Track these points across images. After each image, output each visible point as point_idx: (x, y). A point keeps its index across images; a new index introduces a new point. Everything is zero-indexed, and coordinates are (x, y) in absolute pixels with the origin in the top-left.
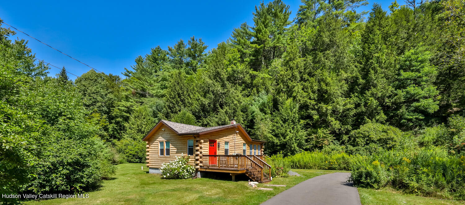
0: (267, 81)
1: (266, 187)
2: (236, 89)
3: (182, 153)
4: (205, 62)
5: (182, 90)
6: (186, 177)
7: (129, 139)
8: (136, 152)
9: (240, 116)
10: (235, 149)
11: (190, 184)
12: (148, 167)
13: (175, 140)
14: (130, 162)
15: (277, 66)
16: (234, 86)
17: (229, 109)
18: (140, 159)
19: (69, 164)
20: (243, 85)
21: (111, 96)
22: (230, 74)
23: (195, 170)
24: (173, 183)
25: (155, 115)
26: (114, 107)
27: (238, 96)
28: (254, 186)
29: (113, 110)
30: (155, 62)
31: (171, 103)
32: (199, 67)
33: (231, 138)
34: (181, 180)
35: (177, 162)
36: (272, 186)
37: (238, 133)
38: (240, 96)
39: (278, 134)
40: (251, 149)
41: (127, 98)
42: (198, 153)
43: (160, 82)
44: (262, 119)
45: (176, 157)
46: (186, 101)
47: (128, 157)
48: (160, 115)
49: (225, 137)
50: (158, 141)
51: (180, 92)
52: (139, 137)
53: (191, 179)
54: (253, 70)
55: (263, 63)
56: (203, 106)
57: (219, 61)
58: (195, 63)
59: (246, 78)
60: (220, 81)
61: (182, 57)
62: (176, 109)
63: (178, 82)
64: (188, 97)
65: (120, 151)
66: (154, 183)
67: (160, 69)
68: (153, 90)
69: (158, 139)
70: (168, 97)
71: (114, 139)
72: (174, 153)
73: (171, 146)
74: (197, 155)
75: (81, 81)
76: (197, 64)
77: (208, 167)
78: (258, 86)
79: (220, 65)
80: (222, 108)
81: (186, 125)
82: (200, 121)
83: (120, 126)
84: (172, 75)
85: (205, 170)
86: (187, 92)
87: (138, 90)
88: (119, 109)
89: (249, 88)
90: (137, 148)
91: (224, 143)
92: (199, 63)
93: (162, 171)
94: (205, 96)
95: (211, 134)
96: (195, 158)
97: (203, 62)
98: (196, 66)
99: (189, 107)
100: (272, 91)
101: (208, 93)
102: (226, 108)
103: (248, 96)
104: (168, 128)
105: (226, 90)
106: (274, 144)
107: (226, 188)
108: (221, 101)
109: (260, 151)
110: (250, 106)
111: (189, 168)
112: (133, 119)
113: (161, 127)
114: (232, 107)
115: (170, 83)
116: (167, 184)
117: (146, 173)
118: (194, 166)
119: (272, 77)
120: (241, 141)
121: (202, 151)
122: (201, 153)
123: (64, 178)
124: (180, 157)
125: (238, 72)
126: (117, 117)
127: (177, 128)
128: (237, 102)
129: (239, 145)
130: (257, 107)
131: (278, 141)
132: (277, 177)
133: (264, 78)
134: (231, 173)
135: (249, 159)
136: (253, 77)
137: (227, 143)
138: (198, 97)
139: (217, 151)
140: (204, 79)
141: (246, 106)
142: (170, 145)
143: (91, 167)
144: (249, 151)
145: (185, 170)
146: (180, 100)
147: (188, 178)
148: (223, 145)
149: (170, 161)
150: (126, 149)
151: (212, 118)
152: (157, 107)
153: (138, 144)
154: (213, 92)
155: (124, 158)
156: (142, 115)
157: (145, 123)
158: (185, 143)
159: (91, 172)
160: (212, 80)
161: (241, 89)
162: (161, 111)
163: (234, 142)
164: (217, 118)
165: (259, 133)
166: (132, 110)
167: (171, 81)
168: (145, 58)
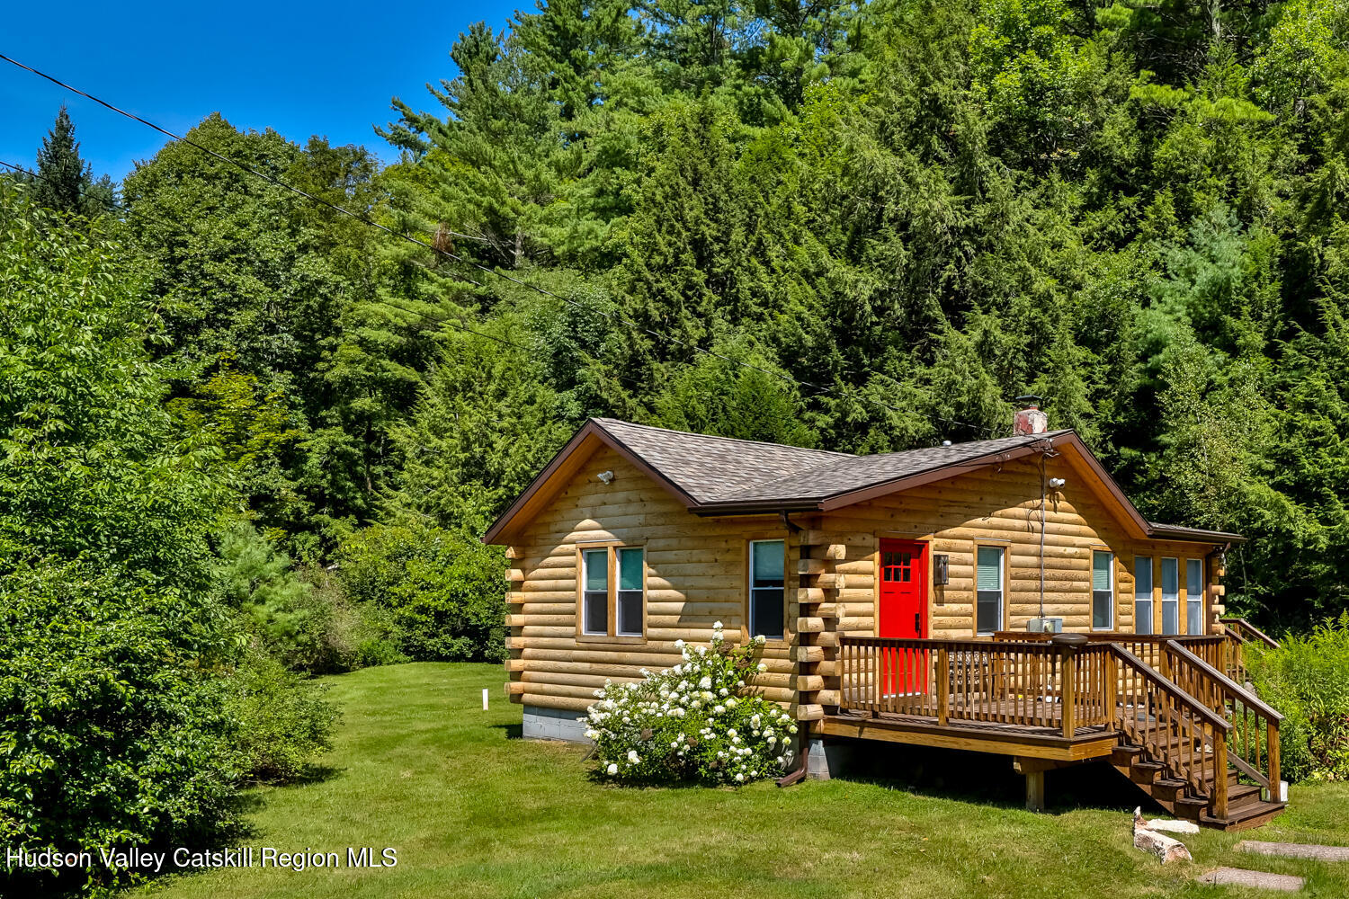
0: (1245, 144)
1: (1249, 862)
2: (1046, 201)
3: (718, 624)
4: (856, 43)
5: (716, 221)
6: (739, 777)
7: (414, 516)
8: (454, 596)
9: (1069, 369)
10: (1041, 590)
11: (765, 822)
12: (516, 698)
13: (674, 542)
14: (421, 654)
15: (1306, 45)
16: (1035, 184)
17: (1005, 329)
18: (479, 635)
19: (53, 717)
20: (1092, 175)
21: (315, 267)
22: (1008, 110)
23: (794, 729)
24: (661, 816)
25: (563, 372)
26: (338, 331)
27: (1057, 246)
28: (1168, 857)
29: (333, 349)
30: (566, 54)
31: (653, 296)
32: (821, 75)
33: (1018, 523)
34: (707, 793)
35: (686, 676)
36: (1294, 860)
37: (1061, 488)
38: (1072, 244)
39: (1319, 481)
40: (1143, 588)
41: (406, 279)
42: (815, 622)
43: (590, 170)
44: (1211, 386)
45: (679, 643)
46: (745, 283)
47: (411, 624)
48: (593, 372)
49: (979, 521)
50: (572, 547)
51: (710, 231)
52: (474, 505)
53: (769, 785)
54: (1152, 80)
55: (1216, 27)
56: (843, 314)
57: (939, 36)
58: (797, 52)
59: (1109, 132)
60: (946, 155)
61: (715, 17)
62: (685, 336)
63: (695, 170)
64: (754, 261)
65: (362, 591)
66: (549, 814)
67: (593, 96)
68: (548, 221)
69: (574, 535)
70: (641, 261)
71: (336, 515)
72: (667, 618)
73: (650, 577)
74: (807, 639)
75: (154, 183)
76: (808, 54)
77: (875, 715)
78: (1186, 179)
79: (946, 57)
80: (959, 324)
81: (742, 445)
82: (824, 399)
83: (370, 437)
84: (658, 130)
85: (853, 732)
86: (750, 228)
87: (469, 224)
88: (362, 342)
89: (1130, 192)
90: (462, 570)
91: (970, 557)
92: (817, 53)
93: (594, 734)
94: (854, 255)
95: (894, 505)
96: (793, 657)
97: (840, 43)
98: (799, 71)
99: (759, 318)
100: (1274, 205)
101: (875, 233)
102: (986, 322)
103: (1120, 243)
104: (630, 467)
105: (981, 211)
106: (1290, 548)
107: (989, 866)
108: (950, 281)
109: (1200, 598)
110: (1136, 309)
111: (756, 718)
112: (435, 400)
113: (589, 460)
114: (1021, 312)
115: (647, 181)
116: (623, 820)
117: (503, 732)
118: (786, 706)
119: (1271, 117)
120: (1077, 540)
121: (840, 610)
122: (830, 622)
123: (27, 801)
124: (701, 648)
125: (1060, 99)
126: (349, 388)
127: (687, 470)
128: (1053, 283)
129: (1065, 561)
130: (1182, 311)
131: (1315, 528)
132: (1317, 775)
133: (1222, 123)
134: (1019, 759)
135: (1127, 661)
136: (1152, 123)
137: (989, 555)
138: (814, 256)
139: (933, 607)
140: (851, 150)
141: (1104, 304)
142: (647, 570)
143: (180, 721)
144: (1130, 597)
145: (732, 732)
146: (707, 282)
147: (752, 779)
148: (969, 569)
149: (644, 671)
150: (395, 581)
151: (899, 386)
152: (573, 324)
153: (468, 551)
154: (904, 226)
155: (386, 634)
156: (490, 377)
157: (505, 424)
158: (731, 563)
159: (183, 760)
160: (896, 151)
161: (1079, 202)
162: (597, 344)
163: (1033, 548)
164: (927, 382)
165: (1189, 477)
166: (429, 346)
167: (652, 170)
168: (509, 33)
